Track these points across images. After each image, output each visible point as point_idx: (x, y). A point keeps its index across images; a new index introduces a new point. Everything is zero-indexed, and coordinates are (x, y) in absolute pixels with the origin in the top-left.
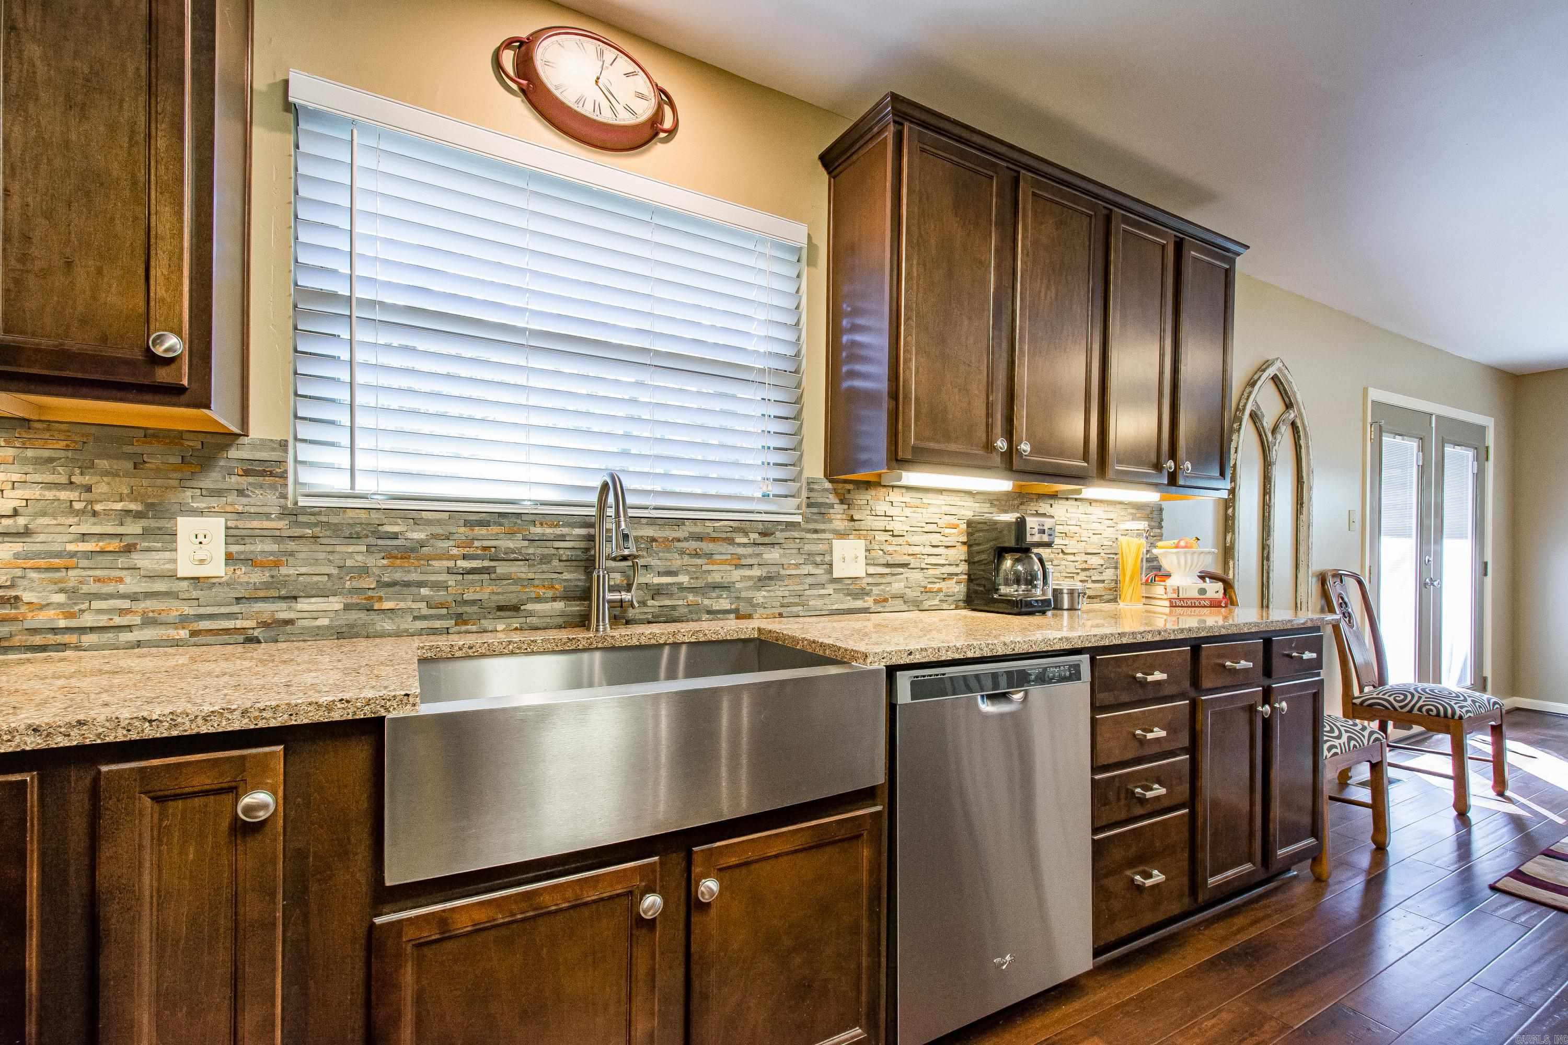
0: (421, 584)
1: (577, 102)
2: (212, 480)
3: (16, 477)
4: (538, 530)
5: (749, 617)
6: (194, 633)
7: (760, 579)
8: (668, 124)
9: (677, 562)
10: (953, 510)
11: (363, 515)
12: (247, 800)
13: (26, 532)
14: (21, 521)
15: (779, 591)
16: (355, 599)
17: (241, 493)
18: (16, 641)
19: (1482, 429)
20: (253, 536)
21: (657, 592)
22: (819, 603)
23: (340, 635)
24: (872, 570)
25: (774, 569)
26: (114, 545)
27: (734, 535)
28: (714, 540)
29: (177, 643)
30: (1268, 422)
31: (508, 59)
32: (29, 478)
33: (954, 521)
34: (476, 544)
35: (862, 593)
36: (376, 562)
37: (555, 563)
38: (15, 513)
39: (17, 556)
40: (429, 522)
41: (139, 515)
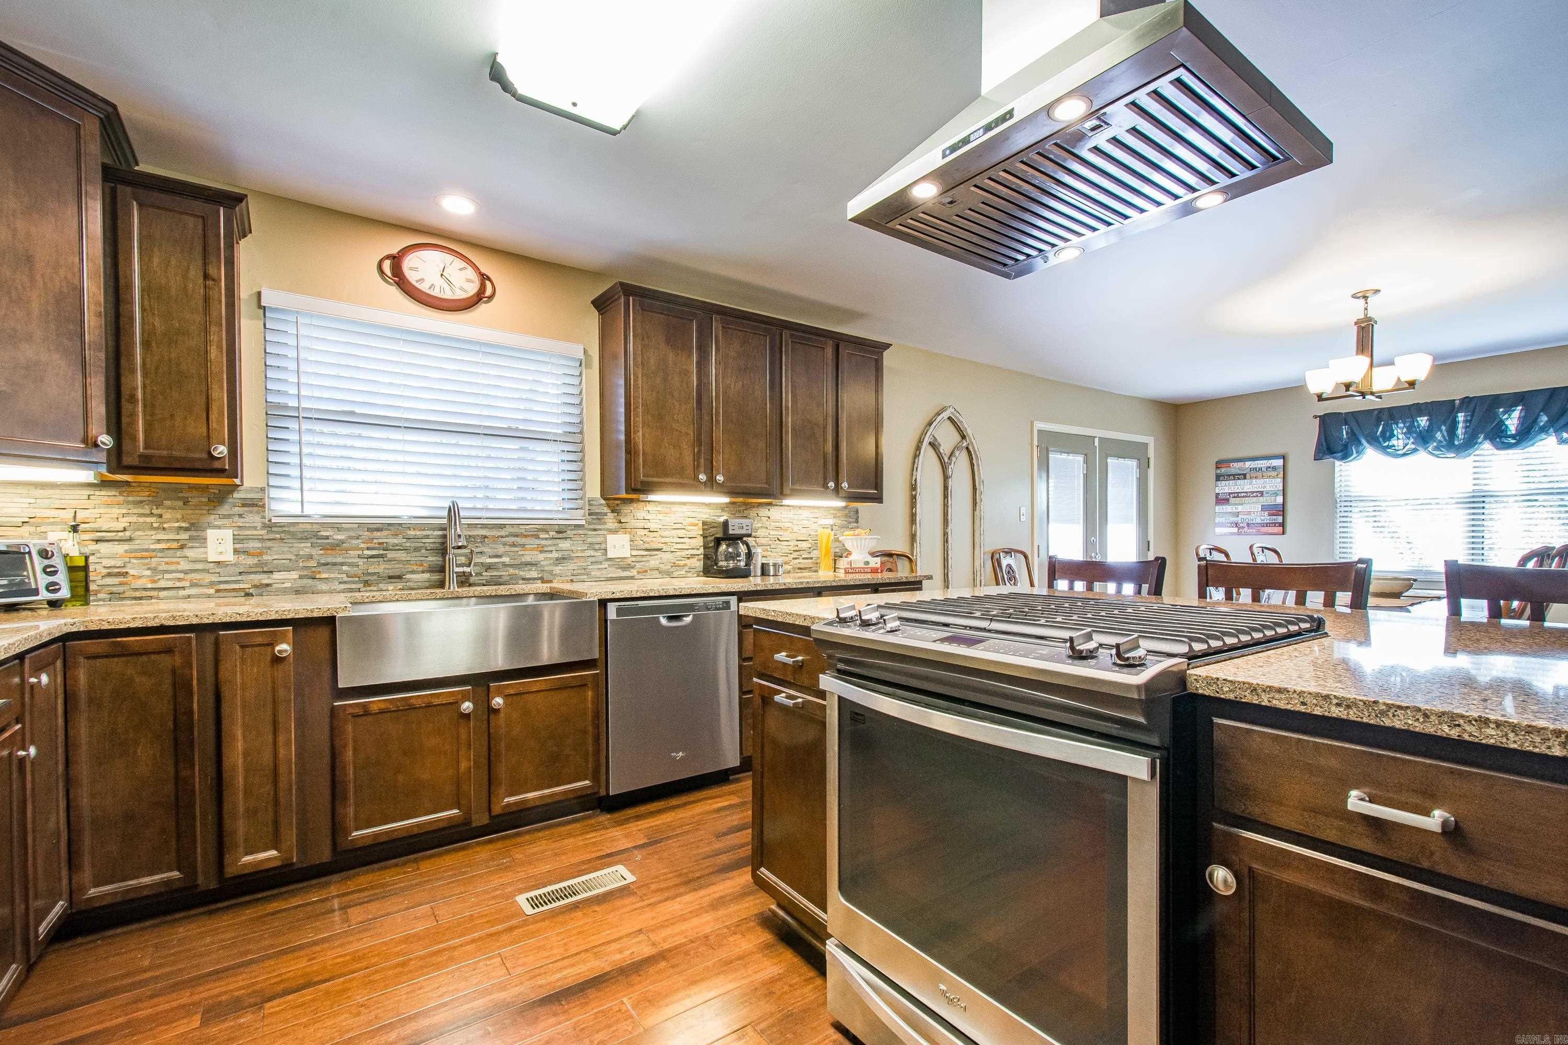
0: (342, 564)
1: (430, 288)
2: (225, 509)
3: (124, 511)
4: (412, 533)
5: (551, 582)
6: (218, 591)
7: (557, 559)
8: (489, 292)
9: (501, 549)
10: (693, 515)
11: (309, 527)
12: (278, 648)
13: (130, 539)
14: (128, 534)
15: (571, 566)
16: (305, 573)
17: (240, 516)
18: (127, 594)
19: (1146, 445)
20: (248, 539)
21: (489, 567)
22: (598, 574)
23: (297, 592)
24: (635, 553)
25: (566, 553)
26: (175, 545)
27: (539, 533)
28: (526, 536)
29: (209, 596)
30: (945, 449)
31: (387, 265)
32: (130, 511)
33: (694, 521)
34: (375, 541)
35: (629, 567)
36: (316, 552)
37: (423, 551)
38: (125, 530)
39: (126, 551)
40: (347, 530)
41: (186, 529)
